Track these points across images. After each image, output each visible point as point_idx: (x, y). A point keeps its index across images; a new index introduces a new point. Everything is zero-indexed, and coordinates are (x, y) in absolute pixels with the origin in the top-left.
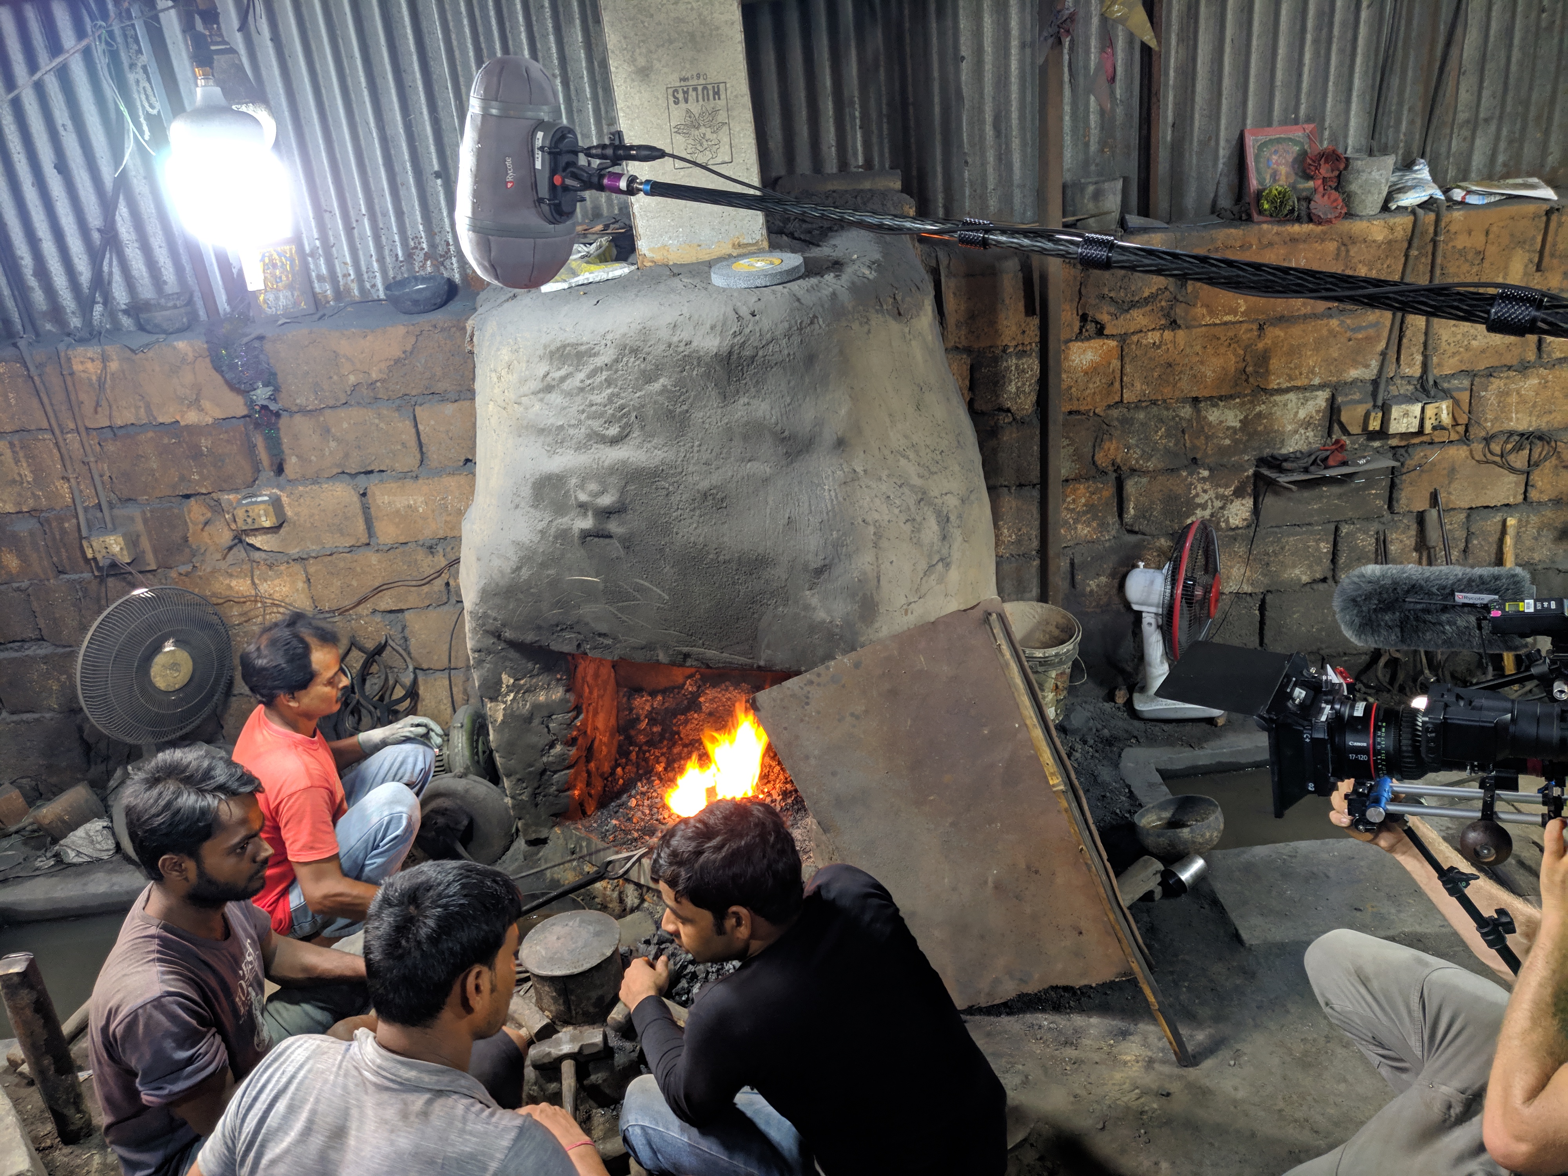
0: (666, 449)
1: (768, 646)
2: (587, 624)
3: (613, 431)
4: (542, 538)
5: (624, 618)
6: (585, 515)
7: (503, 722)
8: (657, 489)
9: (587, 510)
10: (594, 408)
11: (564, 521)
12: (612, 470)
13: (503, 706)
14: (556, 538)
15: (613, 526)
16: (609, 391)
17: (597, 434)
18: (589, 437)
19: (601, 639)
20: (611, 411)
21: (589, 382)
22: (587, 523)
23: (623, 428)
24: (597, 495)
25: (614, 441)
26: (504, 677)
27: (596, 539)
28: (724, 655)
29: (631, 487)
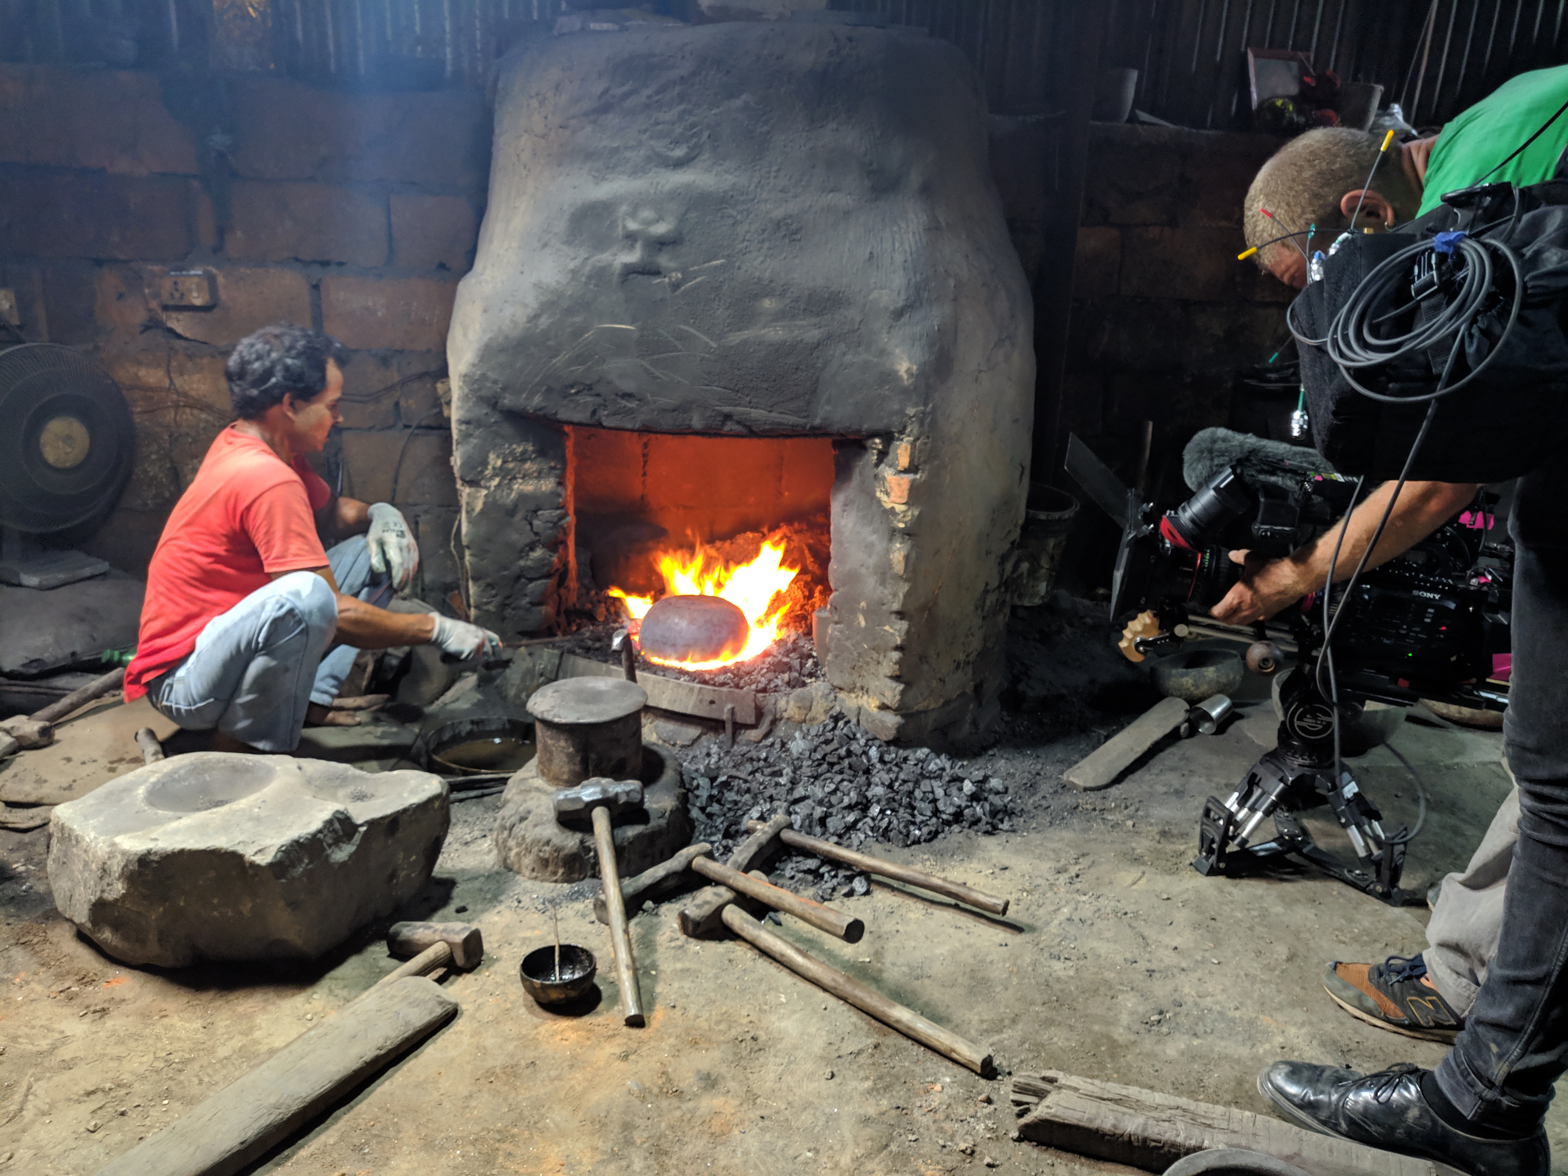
0: (738, 173)
1: (828, 401)
2: (610, 383)
3: (680, 152)
4: (573, 279)
5: (657, 373)
6: (632, 247)
7: (482, 512)
8: (722, 217)
9: (636, 240)
10: (659, 127)
11: (604, 257)
12: (673, 195)
13: (484, 492)
14: (590, 278)
15: (664, 260)
16: (681, 107)
17: (658, 155)
18: (649, 159)
19: (624, 402)
20: (680, 130)
21: (657, 98)
22: (633, 257)
23: (691, 149)
24: (649, 223)
25: (679, 164)
26: (492, 457)
27: (640, 277)
28: (772, 414)
29: (692, 215)
